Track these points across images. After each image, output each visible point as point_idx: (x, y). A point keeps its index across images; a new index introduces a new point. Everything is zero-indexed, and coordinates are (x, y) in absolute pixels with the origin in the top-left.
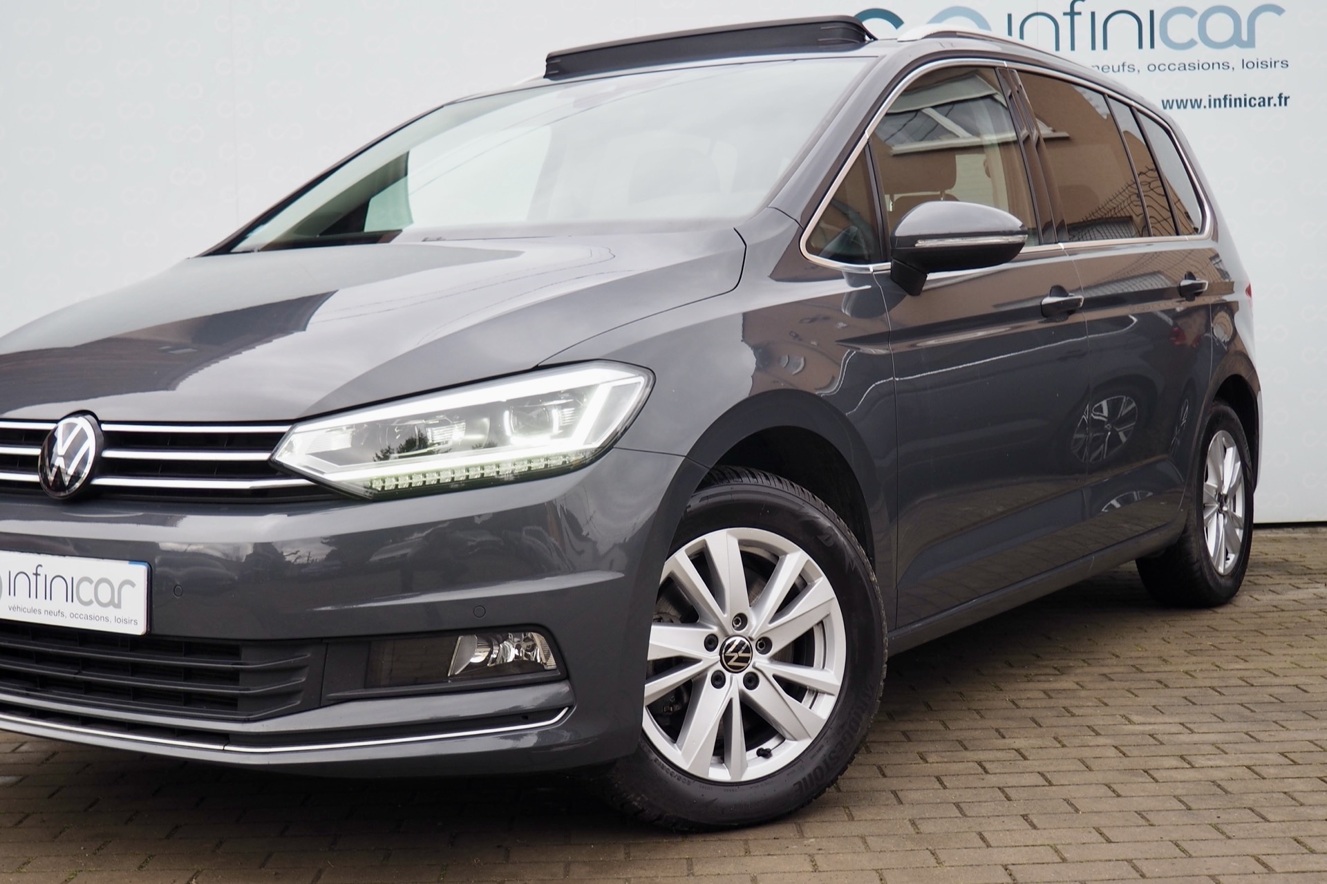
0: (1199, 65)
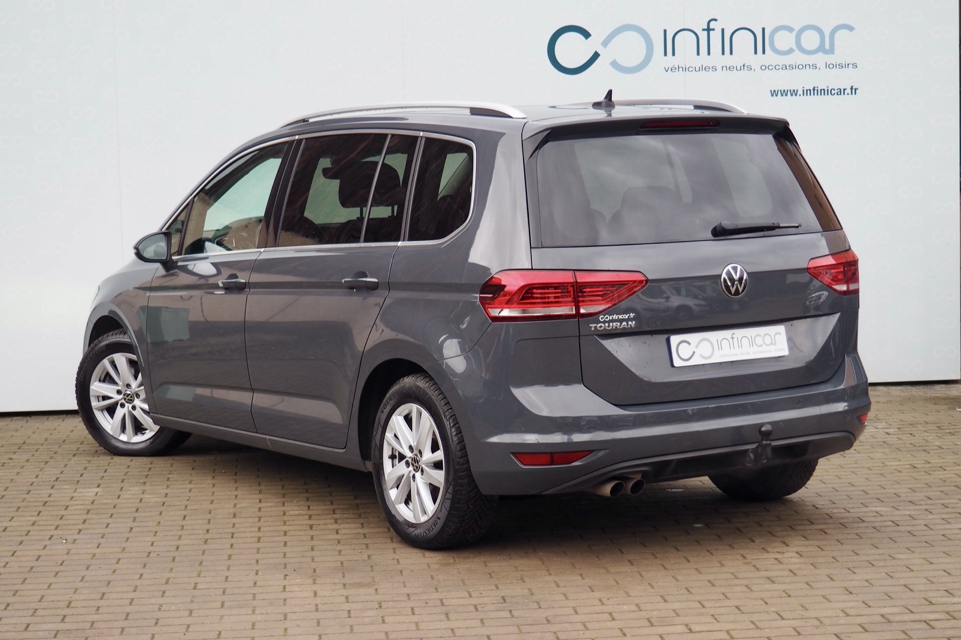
0: (796, 65)
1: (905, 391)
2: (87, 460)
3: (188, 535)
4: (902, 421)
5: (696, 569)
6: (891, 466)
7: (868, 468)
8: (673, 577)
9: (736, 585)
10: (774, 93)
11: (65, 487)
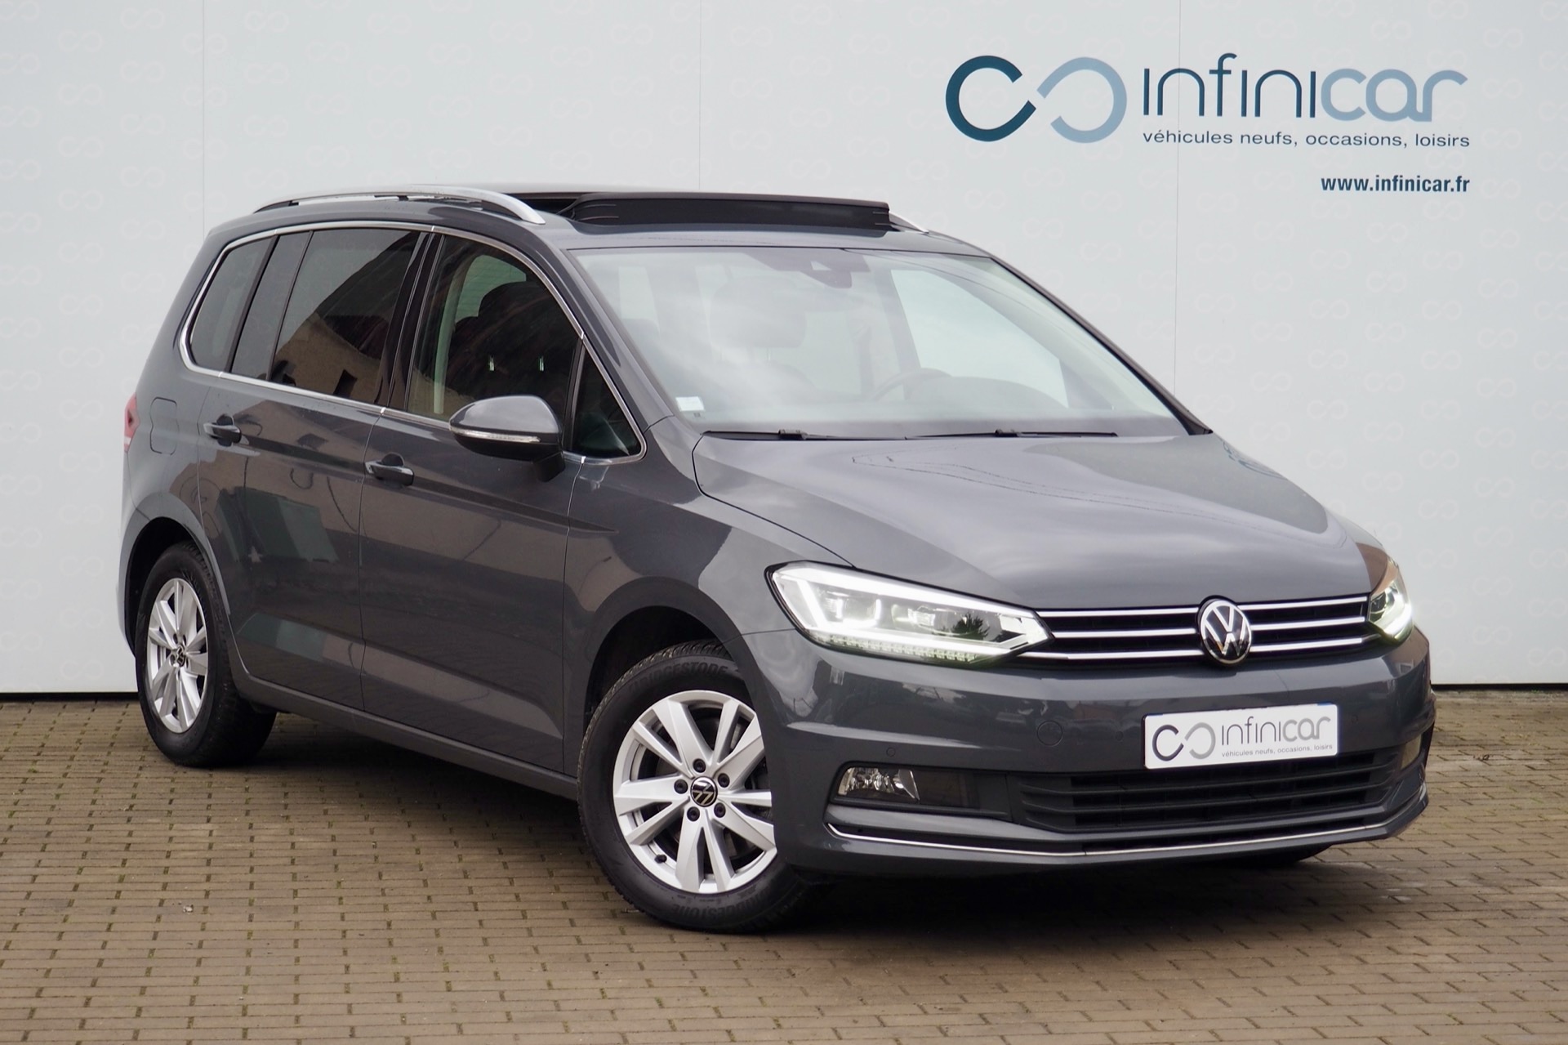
0: (1366, 138)
1: (1536, 699)
2: (169, 778)
3: (398, 904)
4: (1549, 748)
5: (1290, 978)
6: (1555, 820)
7: (1517, 824)
8: (1255, 989)
9: (1365, 1005)
10: (1328, 184)
11: (150, 820)
